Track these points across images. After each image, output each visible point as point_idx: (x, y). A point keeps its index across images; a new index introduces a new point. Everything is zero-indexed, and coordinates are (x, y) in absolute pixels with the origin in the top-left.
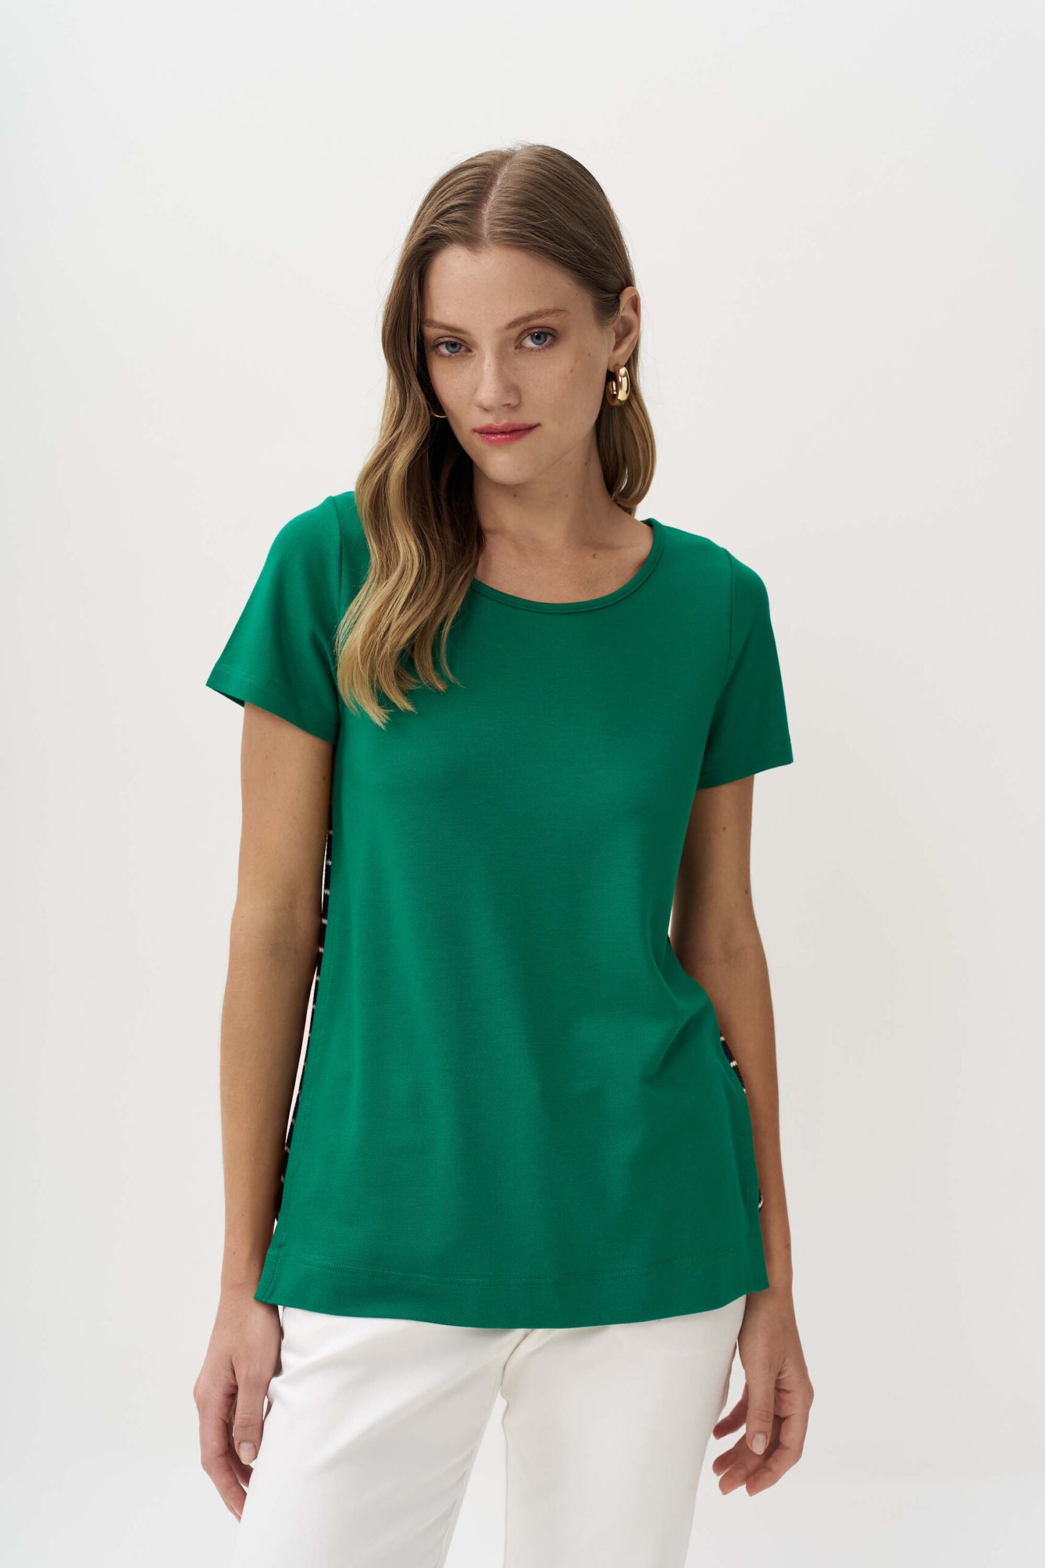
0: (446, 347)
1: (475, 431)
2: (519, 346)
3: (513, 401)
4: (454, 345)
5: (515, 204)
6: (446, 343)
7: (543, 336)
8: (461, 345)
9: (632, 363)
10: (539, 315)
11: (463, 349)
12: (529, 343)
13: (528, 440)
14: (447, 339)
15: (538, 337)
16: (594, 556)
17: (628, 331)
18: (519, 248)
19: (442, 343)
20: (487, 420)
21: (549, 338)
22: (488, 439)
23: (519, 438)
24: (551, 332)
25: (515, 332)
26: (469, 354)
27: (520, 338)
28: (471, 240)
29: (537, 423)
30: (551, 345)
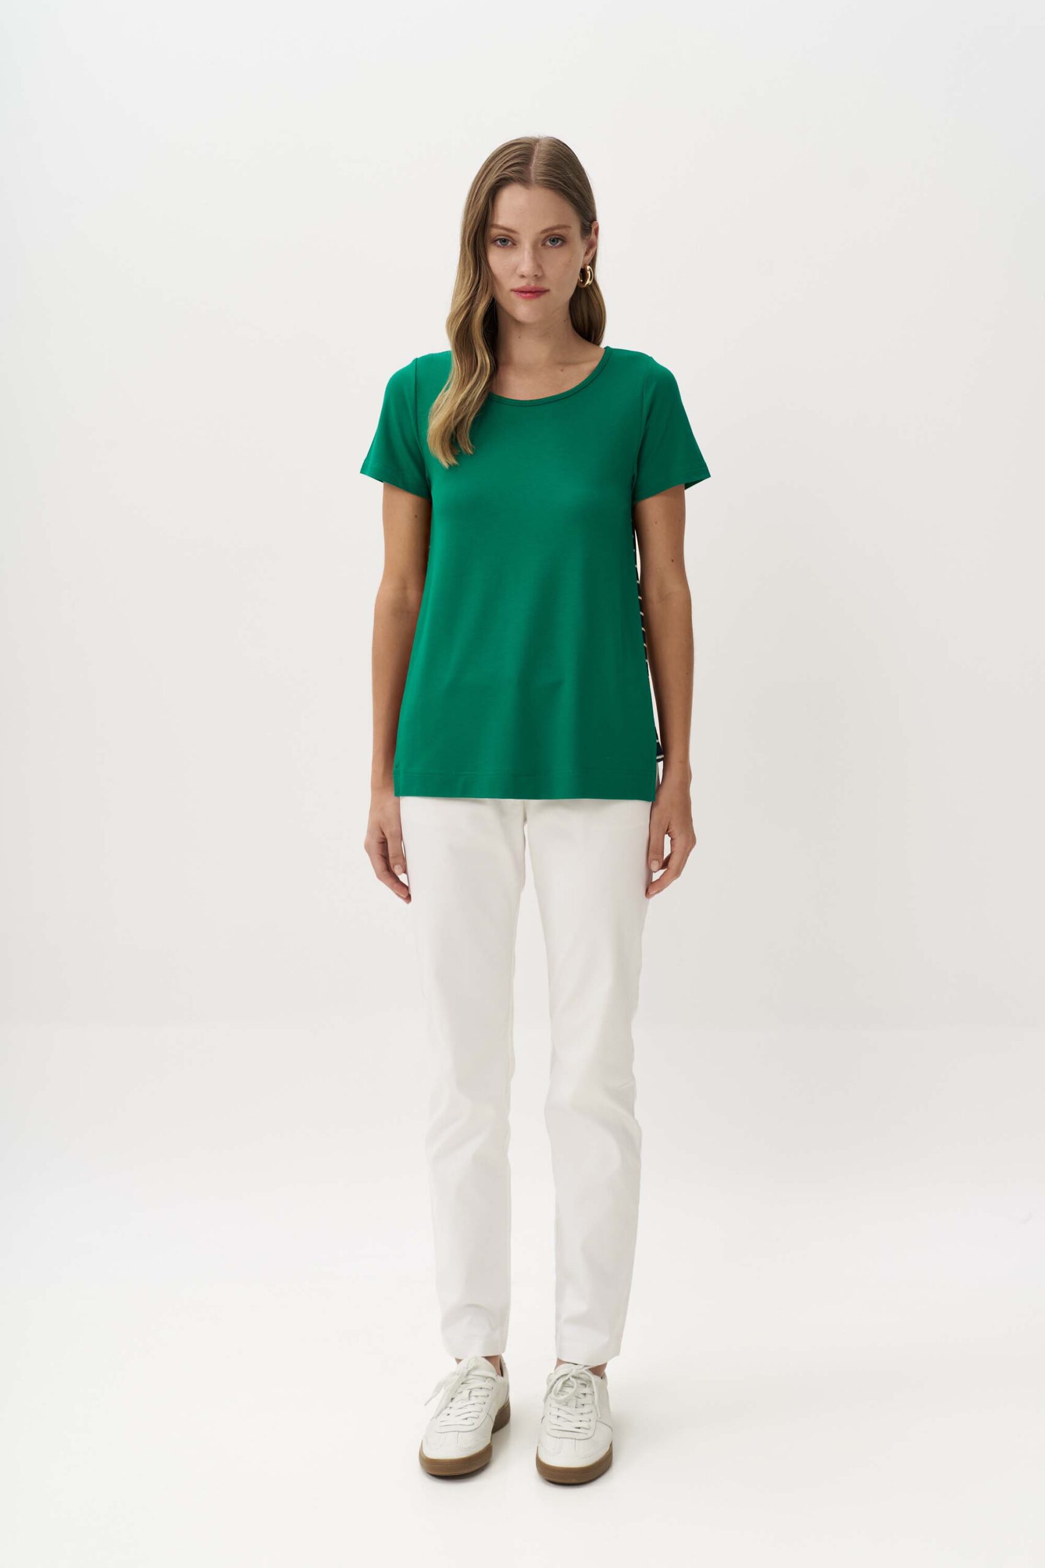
0: (500, 242)
1: (512, 290)
2: (544, 244)
3: (539, 274)
4: (505, 241)
5: (547, 165)
6: (500, 239)
7: (556, 240)
8: (508, 240)
9: (593, 263)
10: (558, 227)
11: (510, 243)
12: (548, 243)
13: (543, 298)
14: (501, 237)
15: (553, 241)
16: (562, 370)
17: (592, 246)
18: (551, 189)
19: (498, 240)
20: (522, 284)
21: (560, 242)
22: (521, 296)
23: (538, 296)
24: (561, 238)
25: (543, 236)
26: (515, 246)
27: (544, 240)
28: (524, 181)
29: (547, 289)
30: (561, 245)
